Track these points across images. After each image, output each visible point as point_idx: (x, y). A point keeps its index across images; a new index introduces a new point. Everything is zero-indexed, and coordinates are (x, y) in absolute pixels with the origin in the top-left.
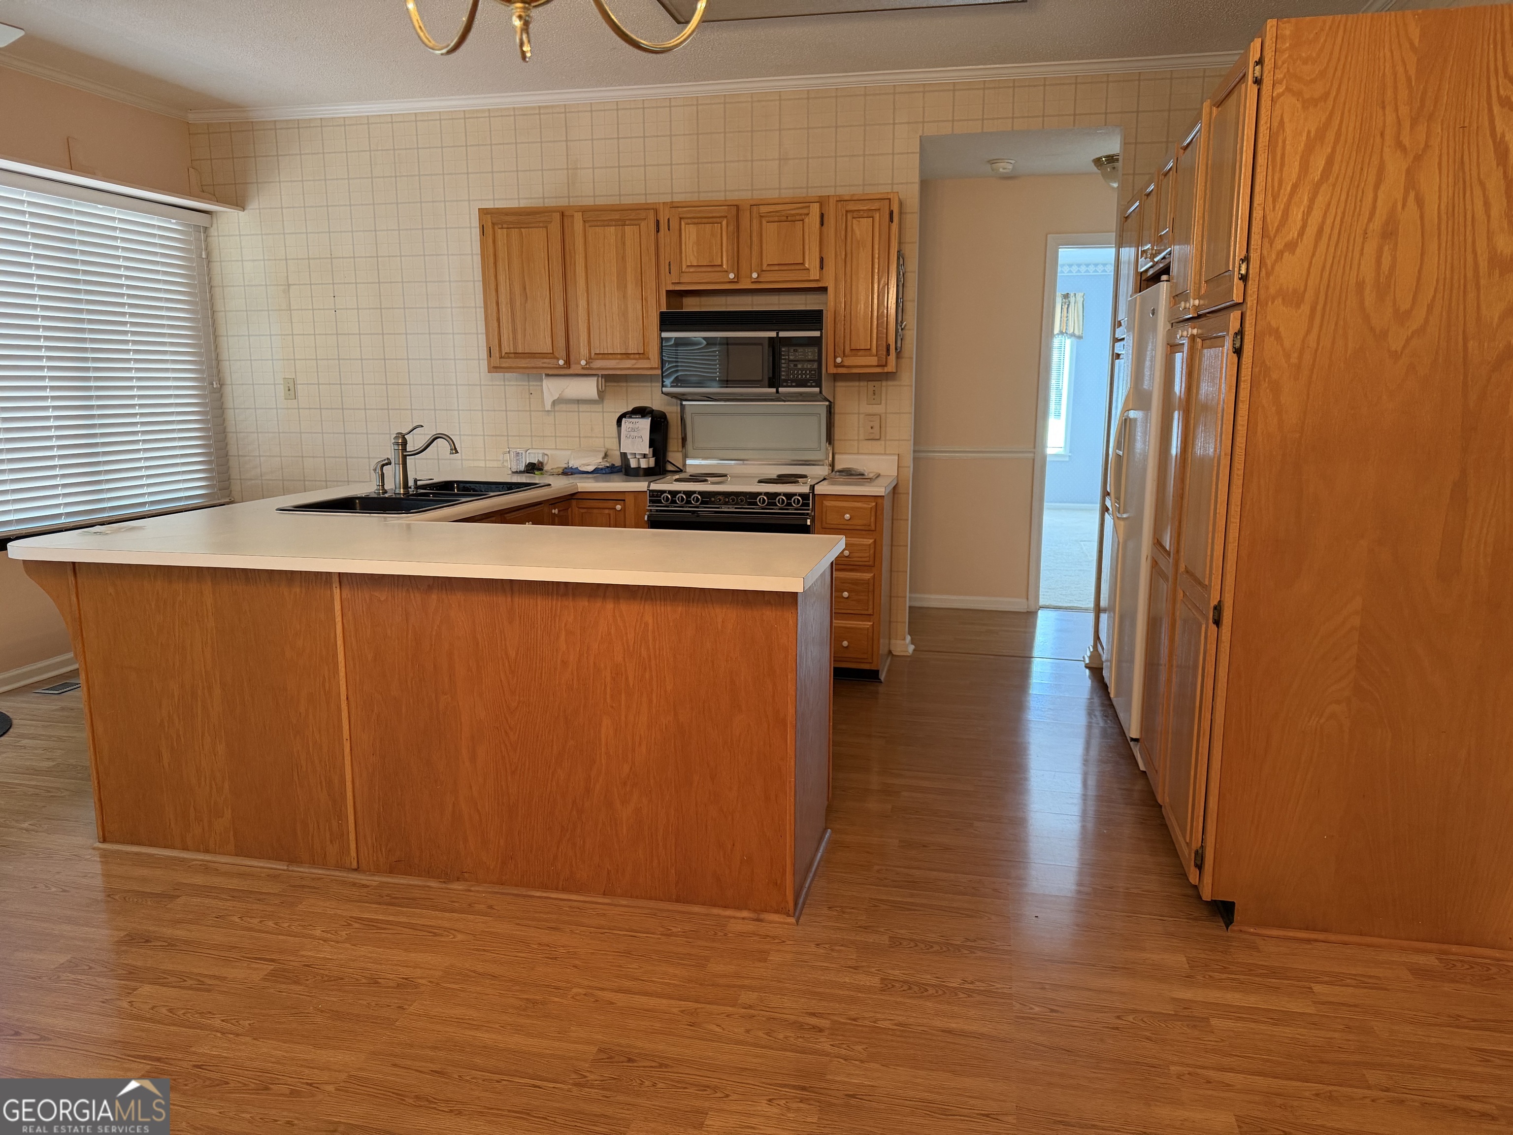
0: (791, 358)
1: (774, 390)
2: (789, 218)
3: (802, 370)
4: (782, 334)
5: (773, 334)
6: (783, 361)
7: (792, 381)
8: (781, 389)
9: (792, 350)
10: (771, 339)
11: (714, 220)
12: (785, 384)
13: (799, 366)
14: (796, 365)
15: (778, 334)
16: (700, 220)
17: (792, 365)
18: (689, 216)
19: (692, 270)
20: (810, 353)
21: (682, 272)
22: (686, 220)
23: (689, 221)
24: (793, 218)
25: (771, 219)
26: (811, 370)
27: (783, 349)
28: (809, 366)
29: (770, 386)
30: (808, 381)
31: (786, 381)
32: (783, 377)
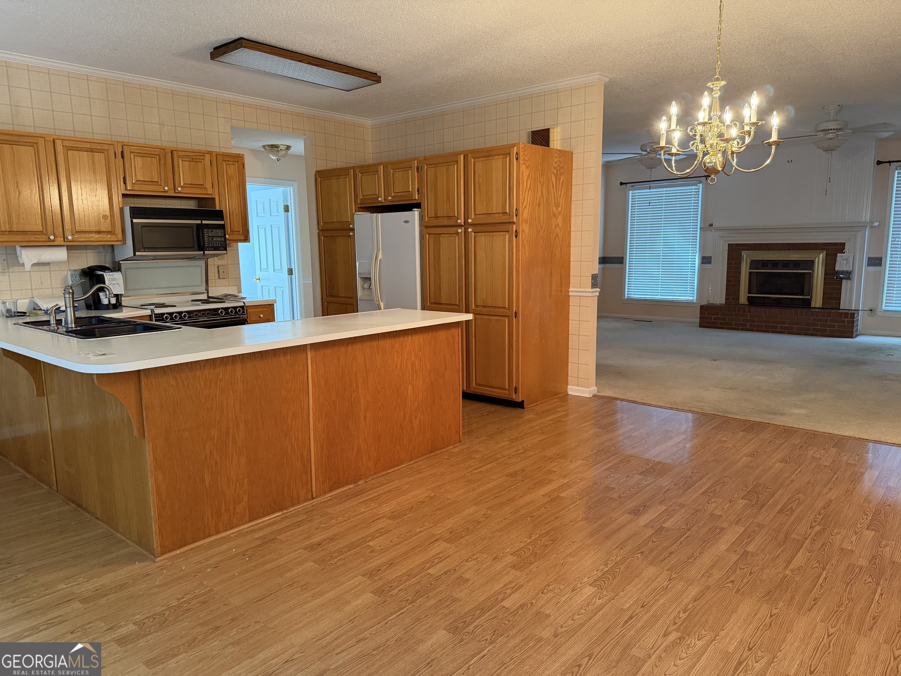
0: (210, 235)
1: (202, 252)
2: (194, 160)
3: (216, 241)
4: (204, 222)
5: (199, 222)
6: (205, 237)
7: (211, 247)
8: (206, 252)
9: (210, 231)
10: (197, 224)
11: (153, 156)
12: (207, 249)
13: (215, 239)
14: (212, 239)
15: (202, 222)
16: (142, 155)
17: (211, 239)
18: (136, 151)
19: (139, 183)
20: (220, 232)
21: (133, 184)
22: (134, 154)
23: (136, 154)
24: (196, 160)
25: (184, 159)
26: (221, 241)
27: (205, 230)
28: (220, 240)
29: (199, 250)
30: (220, 247)
31: (208, 247)
32: (206, 245)
